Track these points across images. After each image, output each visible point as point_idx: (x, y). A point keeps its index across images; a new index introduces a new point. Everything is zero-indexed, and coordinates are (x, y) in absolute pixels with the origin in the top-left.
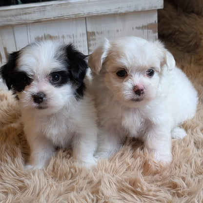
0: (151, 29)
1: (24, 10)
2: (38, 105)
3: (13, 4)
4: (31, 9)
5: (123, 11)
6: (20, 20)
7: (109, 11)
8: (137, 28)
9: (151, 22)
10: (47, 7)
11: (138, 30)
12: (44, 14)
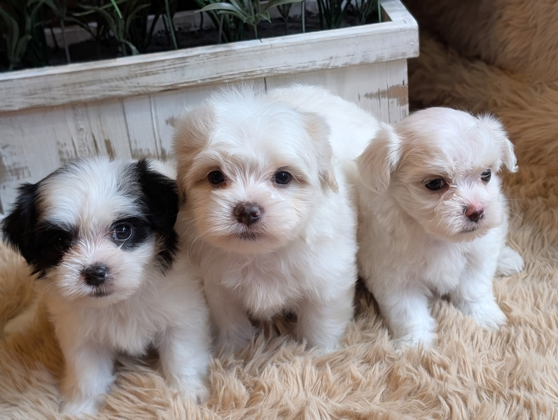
0: (395, 96)
1: (144, 68)
2: (95, 290)
3: (122, 55)
4: (157, 65)
5: (339, 63)
6: (135, 87)
7: (311, 64)
8: (367, 96)
9: (395, 84)
10: (188, 60)
11: (369, 99)
12: (183, 74)
